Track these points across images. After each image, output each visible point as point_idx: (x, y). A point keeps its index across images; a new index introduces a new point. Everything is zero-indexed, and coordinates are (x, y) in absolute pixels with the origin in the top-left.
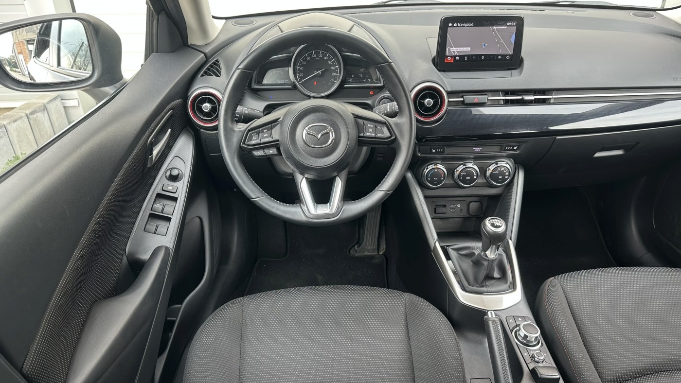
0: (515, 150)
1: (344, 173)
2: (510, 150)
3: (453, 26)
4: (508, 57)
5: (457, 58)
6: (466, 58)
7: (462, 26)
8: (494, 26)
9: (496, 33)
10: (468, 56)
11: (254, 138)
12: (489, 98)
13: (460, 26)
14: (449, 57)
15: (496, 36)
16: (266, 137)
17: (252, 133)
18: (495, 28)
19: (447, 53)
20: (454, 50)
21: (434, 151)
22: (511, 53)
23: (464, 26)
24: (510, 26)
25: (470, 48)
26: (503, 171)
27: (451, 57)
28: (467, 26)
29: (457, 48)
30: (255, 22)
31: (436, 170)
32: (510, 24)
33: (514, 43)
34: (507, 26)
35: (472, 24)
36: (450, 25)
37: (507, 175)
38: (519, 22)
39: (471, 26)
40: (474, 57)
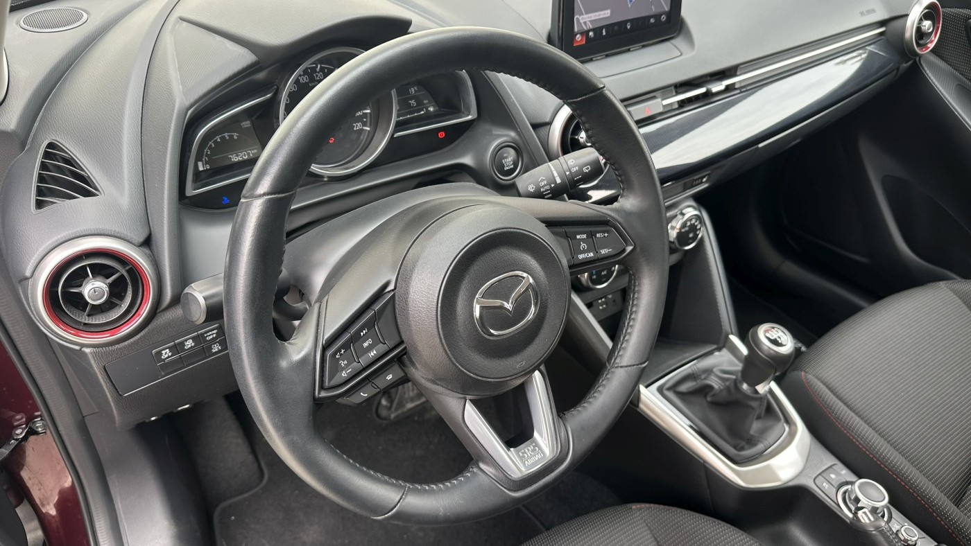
4: (663, 18)
5: (591, 34)
6: (604, 31)
10: (607, 27)
11: (343, 363)
12: (664, 103)
14: (578, 36)
16: (370, 348)
17: (335, 353)
19: (576, 29)
20: (584, 20)
22: (667, 9)
25: (609, 11)
27: (582, 33)
29: (590, 15)
30: (85, 16)
40: (615, 28)
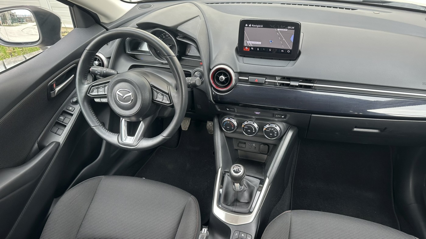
0: (283, 118)
1: (148, 119)
2: (279, 118)
3: (248, 26)
4: (289, 51)
5: (252, 48)
6: (258, 49)
7: (255, 27)
8: (278, 28)
9: (279, 33)
10: (260, 48)
11: (94, 91)
12: (266, 80)
13: (254, 27)
14: (246, 47)
15: (280, 36)
16: (101, 91)
17: (94, 88)
18: (278, 29)
19: (245, 45)
20: (249, 43)
21: (228, 109)
22: (291, 48)
23: (256, 27)
24: (290, 29)
25: (261, 43)
26: (273, 130)
27: (248, 47)
28: (258, 27)
29: (252, 42)
30: (152, 7)
31: (228, 122)
32: (290, 28)
33: (293, 42)
34: (288, 29)
35: (262, 26)
36: (246, 25)
37: (275, 134)
38: (297, 27)
39: (261, 27)
40: (264, 49)
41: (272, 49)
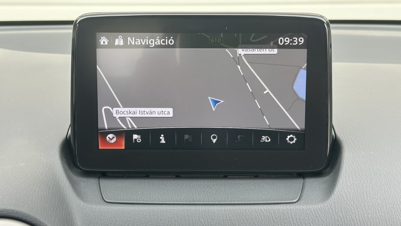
3: (111, 45)
6: (162, 137)
8: (237, 46)
10: (169, 133)
14: (111, 136)
15: (248, 77)
18: (241, 52)
19: (104, 124)
20: (120, 115)
24: (289, 47)
27: (118, 133)
28: (156, 47)
29: (132, 109)
32: (288, 41)
33: (304, 98)
34: (279, 47)
39: (168, 46)
40: (186, 137)
41: (220, 132)
